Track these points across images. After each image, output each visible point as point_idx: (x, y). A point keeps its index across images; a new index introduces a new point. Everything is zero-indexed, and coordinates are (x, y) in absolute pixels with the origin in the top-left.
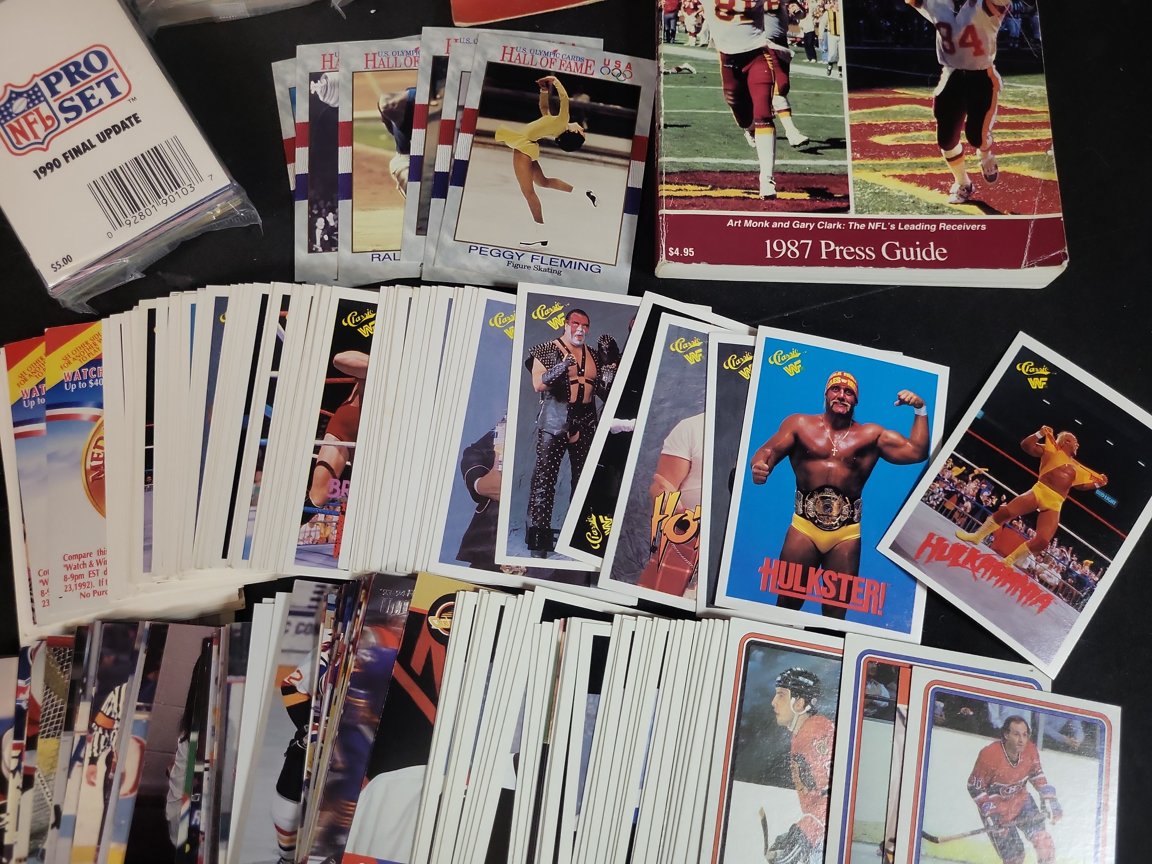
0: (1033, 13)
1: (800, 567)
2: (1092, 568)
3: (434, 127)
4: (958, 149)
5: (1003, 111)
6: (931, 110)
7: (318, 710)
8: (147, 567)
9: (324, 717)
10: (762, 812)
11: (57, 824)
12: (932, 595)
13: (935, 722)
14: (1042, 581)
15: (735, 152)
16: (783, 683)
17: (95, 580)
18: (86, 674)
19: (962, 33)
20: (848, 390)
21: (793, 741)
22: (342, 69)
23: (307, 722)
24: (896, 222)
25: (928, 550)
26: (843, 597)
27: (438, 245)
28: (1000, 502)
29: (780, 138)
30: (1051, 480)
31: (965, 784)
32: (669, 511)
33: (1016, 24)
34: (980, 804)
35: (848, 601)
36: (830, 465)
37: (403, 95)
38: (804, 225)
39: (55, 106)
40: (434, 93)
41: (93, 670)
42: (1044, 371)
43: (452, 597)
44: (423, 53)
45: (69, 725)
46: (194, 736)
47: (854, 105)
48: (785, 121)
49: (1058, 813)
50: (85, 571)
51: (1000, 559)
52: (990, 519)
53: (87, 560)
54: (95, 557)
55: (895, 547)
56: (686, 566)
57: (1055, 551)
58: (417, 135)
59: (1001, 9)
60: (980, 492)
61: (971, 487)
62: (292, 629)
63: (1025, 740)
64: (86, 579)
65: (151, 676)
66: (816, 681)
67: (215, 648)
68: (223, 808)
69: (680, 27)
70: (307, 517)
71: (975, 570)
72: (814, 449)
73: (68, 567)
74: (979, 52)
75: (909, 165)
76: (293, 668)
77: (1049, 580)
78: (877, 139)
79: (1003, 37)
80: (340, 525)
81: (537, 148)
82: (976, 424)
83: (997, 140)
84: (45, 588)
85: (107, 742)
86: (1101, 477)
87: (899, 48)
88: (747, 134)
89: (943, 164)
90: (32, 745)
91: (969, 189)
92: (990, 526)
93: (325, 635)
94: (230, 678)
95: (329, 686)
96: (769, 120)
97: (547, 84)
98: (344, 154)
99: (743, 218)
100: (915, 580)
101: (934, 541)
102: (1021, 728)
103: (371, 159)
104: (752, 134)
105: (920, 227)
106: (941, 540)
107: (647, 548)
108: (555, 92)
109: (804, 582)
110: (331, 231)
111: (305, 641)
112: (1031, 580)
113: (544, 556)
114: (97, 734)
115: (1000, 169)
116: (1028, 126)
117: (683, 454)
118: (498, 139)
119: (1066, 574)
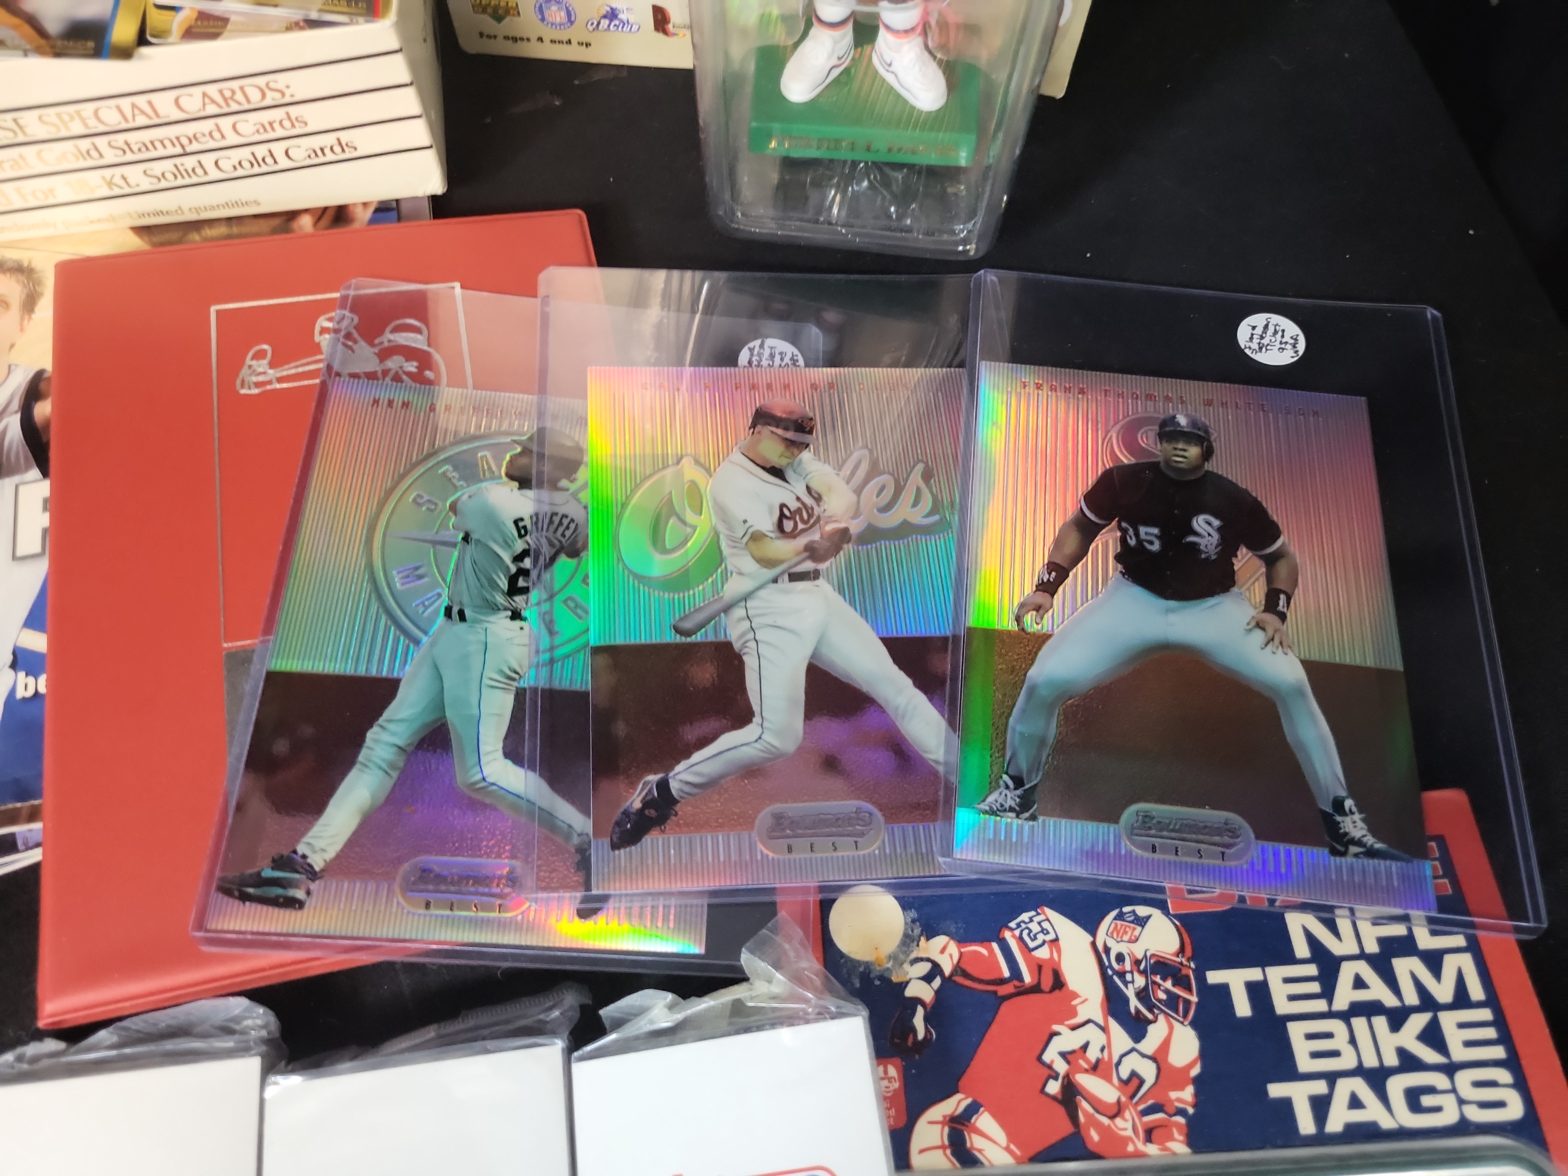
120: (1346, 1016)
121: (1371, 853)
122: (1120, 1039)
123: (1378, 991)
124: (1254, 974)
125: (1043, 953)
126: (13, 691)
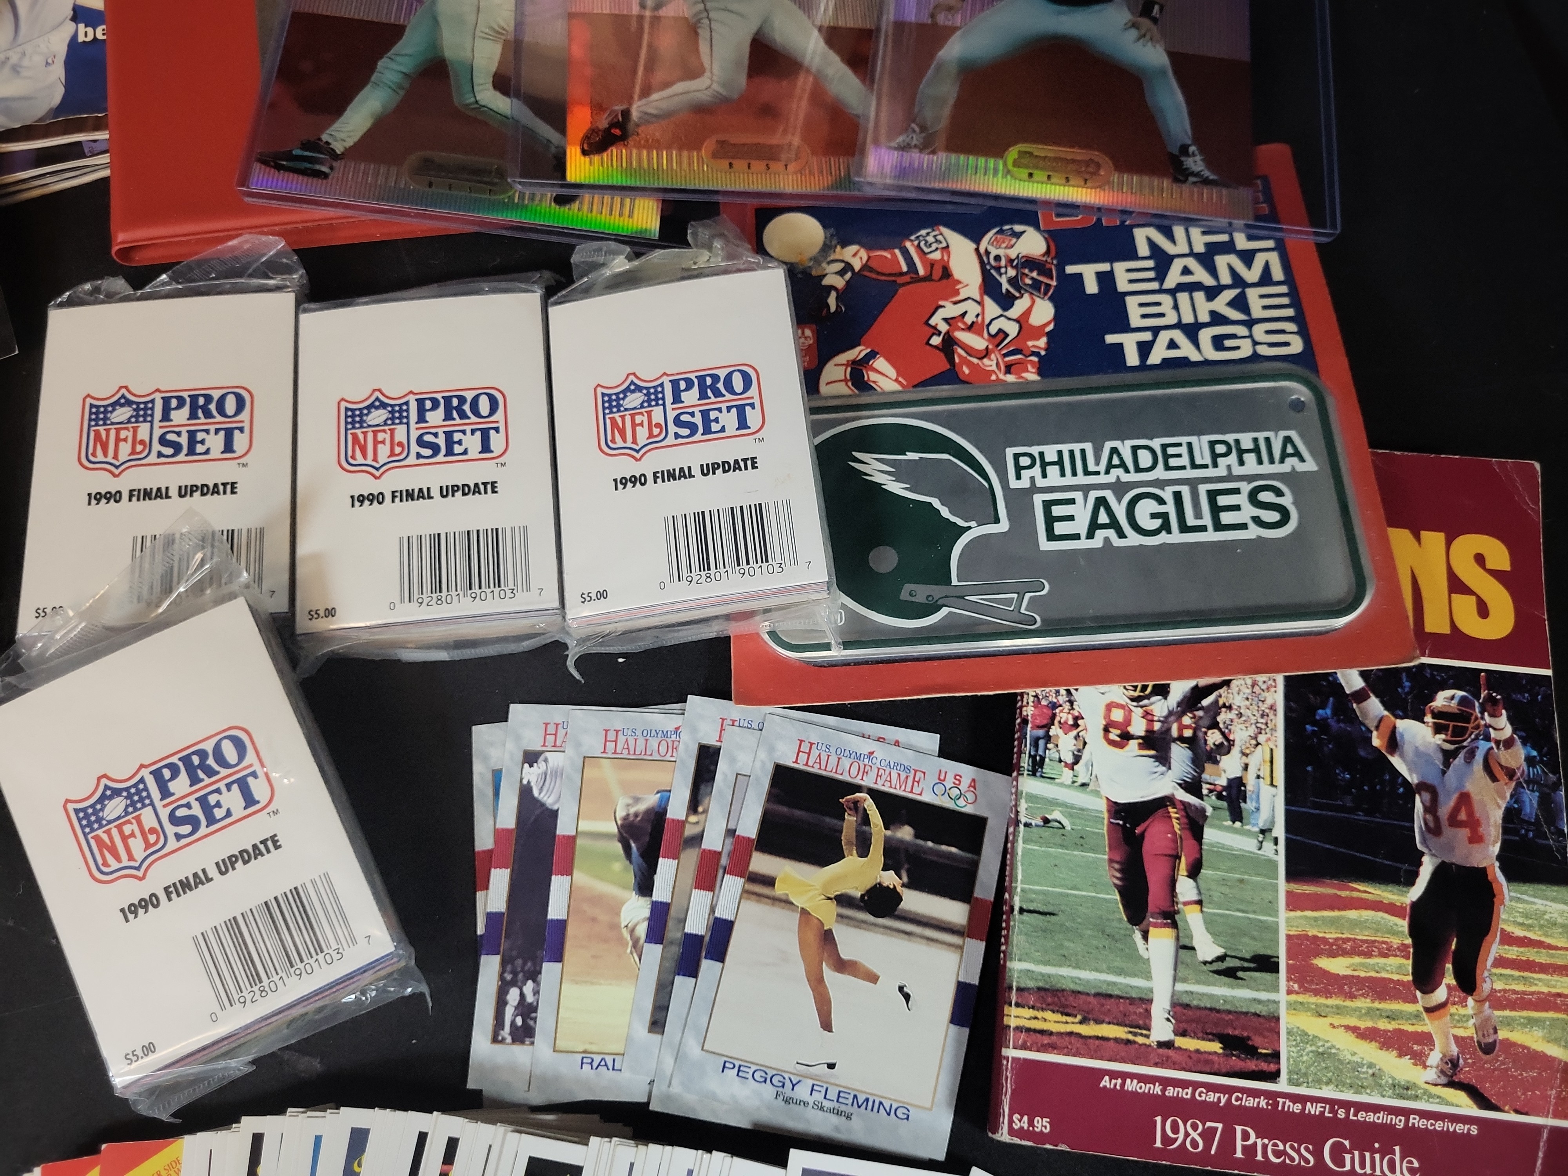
0: (1556, 786)
3: (691, 857)
4: (1440, 994)
5: (1508, 939)
6: (1403, 924)
15: (1119, 963)
19: (1452, 803)
22: (570, 751)
24: (1346, 1105)
27: (679, 1055)
29: (1185, 947)
33: (1531, 800)
37: (651, 800)
38: (1212, 1097)
39: (164, 814)
40: (694, 805)
44: (685, 736)
47: (1294, 902)
48: (1193, 918)
58: (665, 867)
59: (1510, 773)
69: (1052, 754)
74: (1476, 838)
75: (1370, 1013)
78: (1324, 963)
79: (1512, 816)
81: (832, 908)
83: (1499, 986)
87: (1361, 816)
88: (1138, 936)
89: (1417, 1016)
91: (1454, 1063)
96: (1170, 917)
97: (856, 806)
98: (559, 885)
99: (1124, 1076)
103: (597, 900)
104: (1145, 937)
105: (1381, 1118)
108: (866, 820)
110: (527, 1010)
115: (1502, 1034)
116: (1543, 968)
118: (779, 890)
120: (1173, 292)
121: (1206, 182)
122: (992, 308)
123: (1201, 275)
124: (1105, 267)
125: (937, 256)
126: (75, 37)
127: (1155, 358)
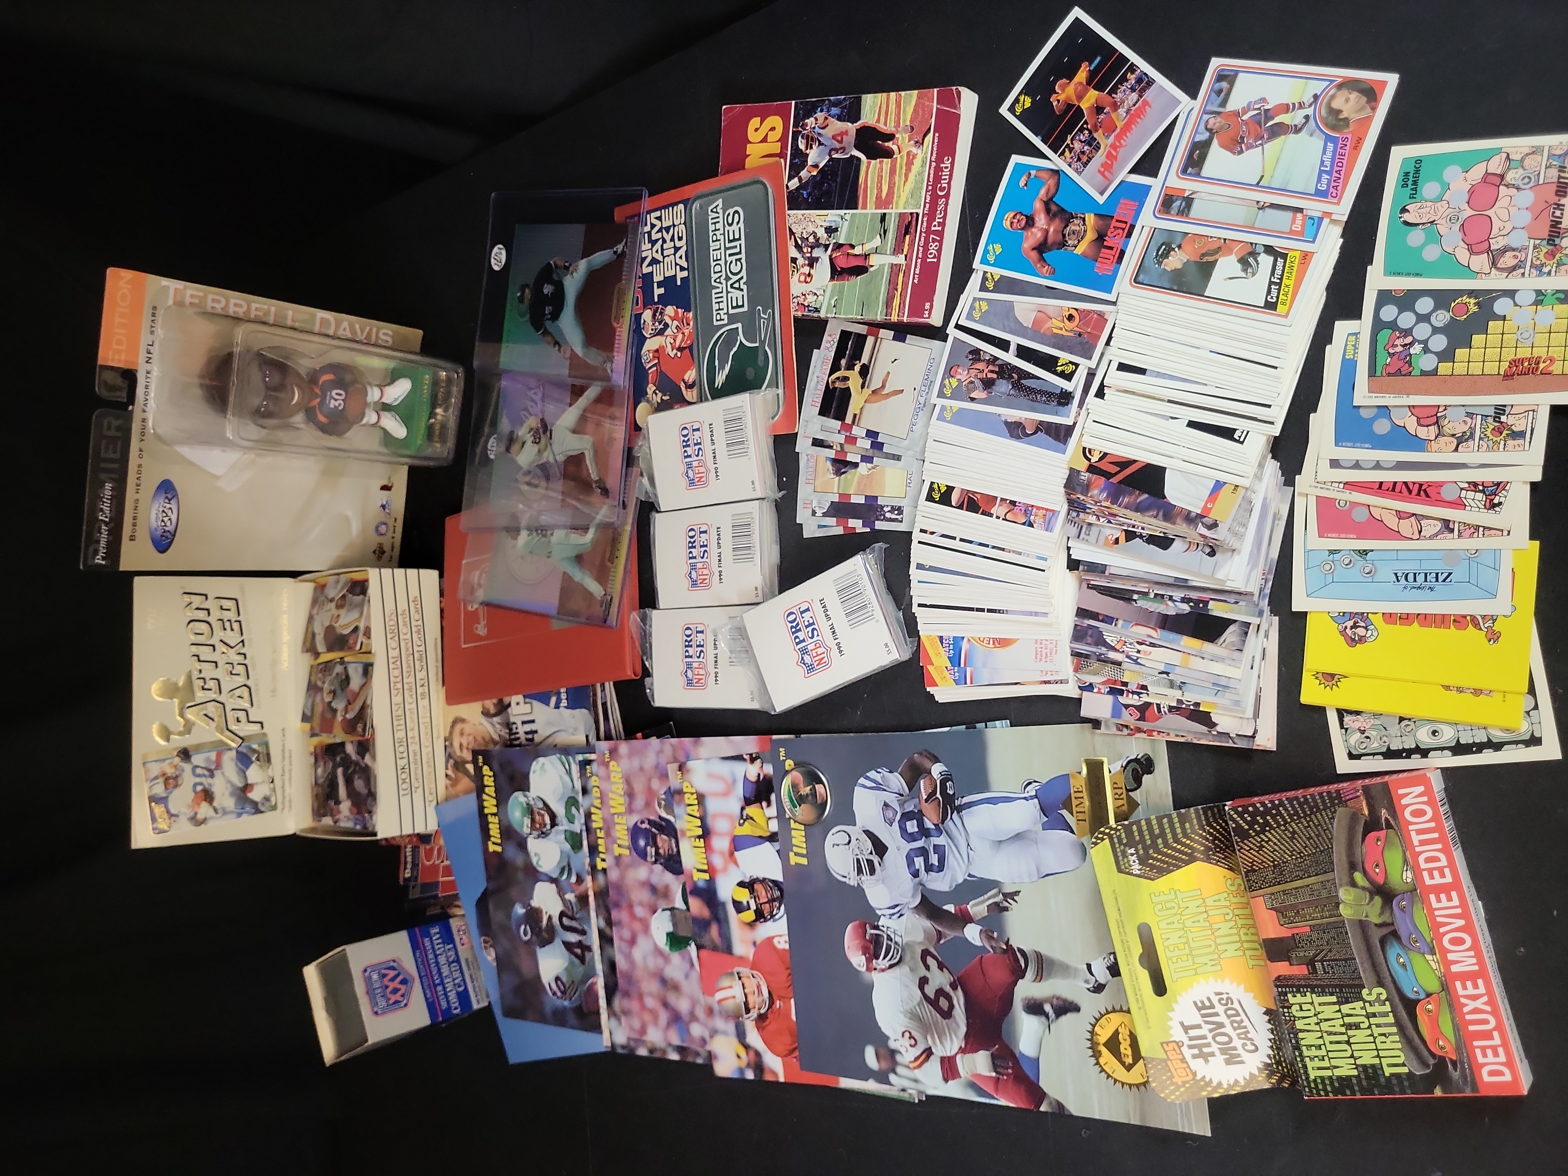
0: (829, 100)
1: (1103, 250)
2: (1132, 73)
3: (847, 447)
4: (895, 148)
5: (878, 121)
6: (873, 162)
7: (1129, 525)
8: (1045, 614)
9: (1132, 522)
10: (1225, 280)
11: (1167, 673)
12: (1132, 171)
13: (1198, 174)
14: (1134, 105)
15: (880, 277)
16: (1160, 263)
17: (1050, 646)
18: (1095, 653)
19: (836, 143)
20: (1014, 217)
21: (1192, 259)
22: (812, 498)
23: (1135, 532)
24: (928, 185)
25: (1106, 173)
26: (1123, 225)
27: (908, 449)
28: (1087, 129)
29: (876, 251)
30: (1080, 97)
31: (1236, 157)
32: (1061, 325)
33: (835, 110)
34: (1248, 148)
35: (1126, 223)
36: (1052, 230)
37: (829, 464)
38: (923, 239)
39: (811, 641)
40: (831, 447)
41: (1094, 649)
42: (1022, 98)
43: (1084, 449)
44: (809, 452)
45: (1119, 664)
46: (1135, 597)
47: (865, 207)
48: (868, 247)
49: (1263, 100)
50: (1044, 651)
51: (1118, 130)
52: (1095, 135)
53: (1039, 650)
54: (1038, 646)
55: (1102, 193)
56: (1092, 317)
57: (1118, 96)
58: (850, 458)
59: (826, 118)
60: (1081, 141)
61: (1077, 146)
62: (1087, 537)
63: (1219, 119)
64: (1048, 651)
65: (1101, 618)
66: (1162, 245)
67: (1092, 582)
68: (1171, 581)
69: (813, 305)
70: (1031, 525)
71: (1121, 146)
72: (1042, 239)
73: (1041, 660)
74: (846, 133)
75: (900, 176)
76: (1107, 538)
77: (1135, 101)
78: (884, 195)
79: (840, 118)
80: (1039, 508)
81: (865, 389)
82: (1044, 141)
83: (893, 124)
84: (1049, 673)
85: (1131, 644)
86: (1083, 66)
87: (838, 180)
88: (872, 269)
89: (901, 157)
90: (1125, 684)
91: (917, 142)
92: (1099, 135)
93: (1092, 519)
94: (1107, 573)
95: (1117, 518)
96: (866, 256)
97: (833, 382)
98: (854, 500)
99: (914, 274)
100: (1122, 182)
101: (1102, 170)
102: (1212, 121)
103: (859, 483)
104: (872, 266)
105: (932, 172)
106: (1102, 165)
107: (1079, 339)
108: (838, 378)
109: (1111, 248)
110: (893, 509)
111: (1094, 530)
112: (1132, 112)
113: (1073, 397)
114: (1125, 649)
115: (908, 123)
116: (888, 106)
117: (1033, 315)
118: (858, 412)
119: (1133, 89)
120: (664, 257)
121: (626, 243)
122: (668, 332)
123: (658, 246)
124: (655, 285)
125: (651, 355)
126: (565, 707)
127: (685, 265)
